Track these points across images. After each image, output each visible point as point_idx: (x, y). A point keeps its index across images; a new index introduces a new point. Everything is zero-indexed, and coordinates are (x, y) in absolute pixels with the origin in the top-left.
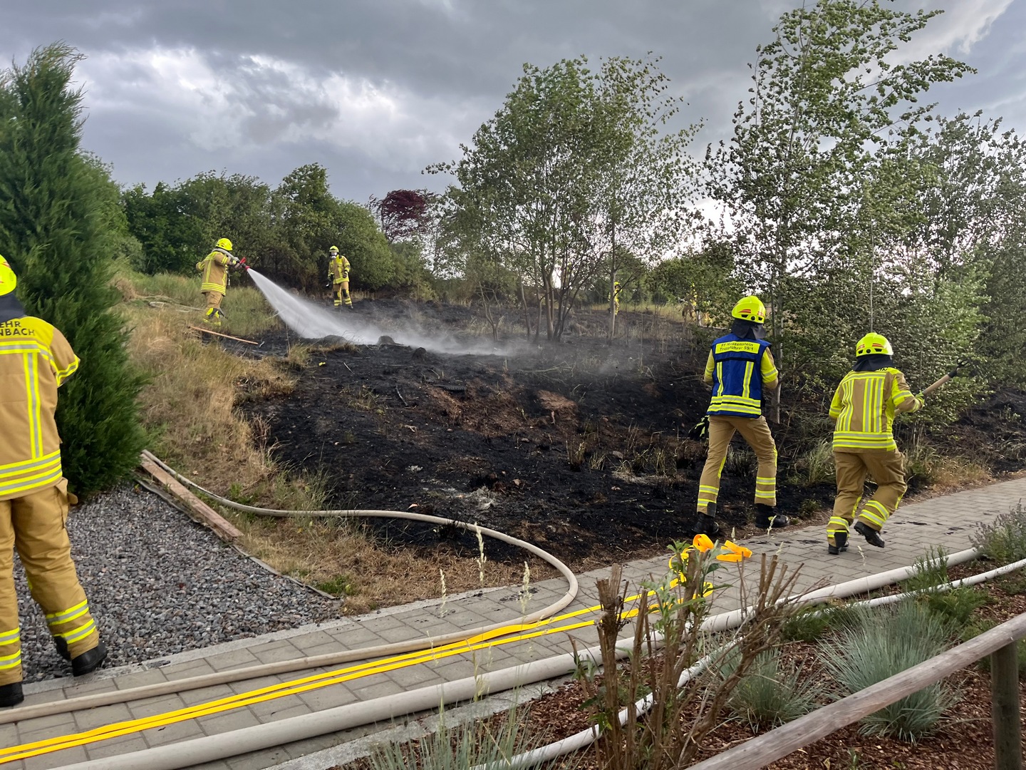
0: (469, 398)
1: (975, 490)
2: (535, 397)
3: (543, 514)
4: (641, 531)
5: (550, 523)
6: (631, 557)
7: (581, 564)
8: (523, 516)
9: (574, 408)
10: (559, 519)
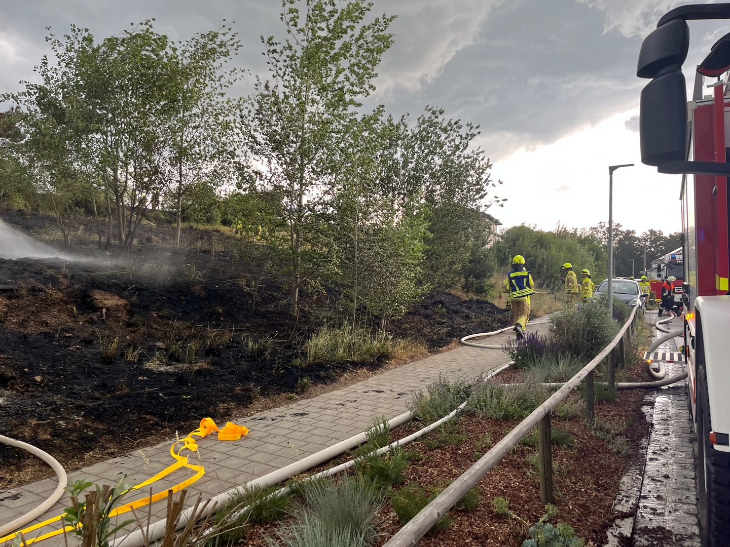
0: (18, 297)
1: (418, 362)
2: (89, 296)
3: (56, 410)
4: (155, 419)
5: (61, 419)
6: (139, 446)
7: (82, 459)
8: (32, 414)
9: (126, 305)
10: (73, 413)
